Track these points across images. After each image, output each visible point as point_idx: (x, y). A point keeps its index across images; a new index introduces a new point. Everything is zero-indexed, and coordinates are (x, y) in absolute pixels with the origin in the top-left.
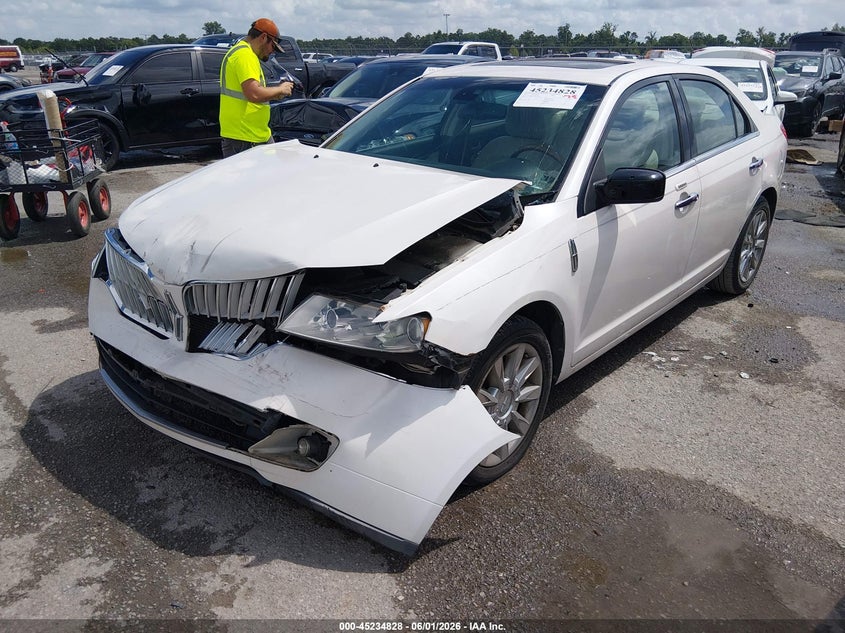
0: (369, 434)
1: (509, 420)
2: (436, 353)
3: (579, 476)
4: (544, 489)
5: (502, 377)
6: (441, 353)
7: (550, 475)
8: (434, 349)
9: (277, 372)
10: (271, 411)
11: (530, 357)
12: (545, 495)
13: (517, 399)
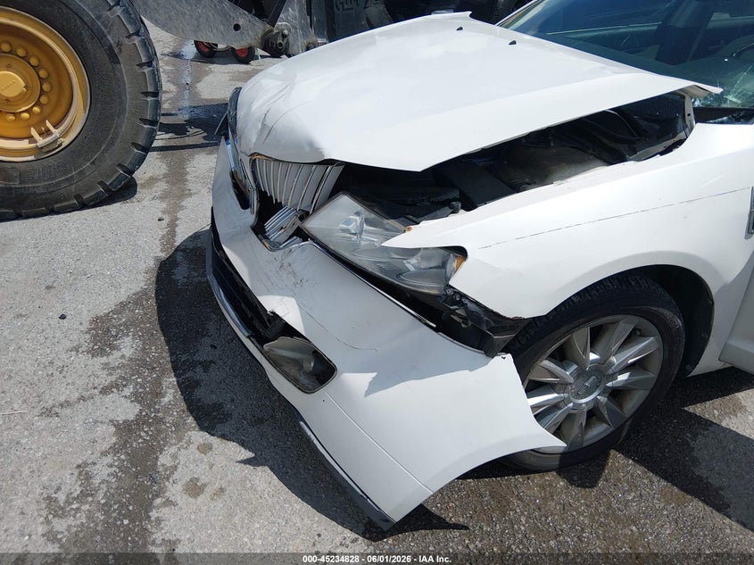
0: (374, 374)
1: (591, 406)
2: (464, 305)
3: (669, 507)
4: (609, 507)
5: (585, 352)
6: (470, 305)
7: (629, 491)
8: (460, 298)
9: (294, 273)
10: (275, 316)
11: (644, 335)
12: (607, 516)
13: (609, 384)
